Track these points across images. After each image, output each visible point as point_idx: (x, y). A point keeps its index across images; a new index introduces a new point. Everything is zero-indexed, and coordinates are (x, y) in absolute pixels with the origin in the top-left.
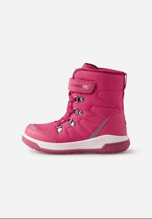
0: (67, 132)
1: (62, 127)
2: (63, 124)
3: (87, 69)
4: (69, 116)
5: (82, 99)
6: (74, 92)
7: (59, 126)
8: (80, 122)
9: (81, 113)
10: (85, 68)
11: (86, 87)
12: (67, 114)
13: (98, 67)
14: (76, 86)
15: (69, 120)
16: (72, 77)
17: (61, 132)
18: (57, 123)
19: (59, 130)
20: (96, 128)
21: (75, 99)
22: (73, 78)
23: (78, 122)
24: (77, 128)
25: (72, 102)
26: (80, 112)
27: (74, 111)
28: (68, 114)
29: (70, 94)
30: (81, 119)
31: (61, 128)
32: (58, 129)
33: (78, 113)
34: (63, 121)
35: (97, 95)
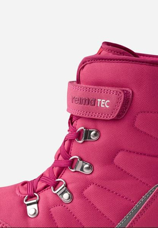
0: (50, 216)
1: (37, 203)
2: (42, 194)
3: (111, 55)
4: (58, 176)
5: (95, 135)
6: (78, 118)
7: (31, 197)
8: (85, 192)
9: (88, 168)
10: (104, 53)
11: (103, 103)
12: (53, 167)
13: (136, 51)
14: (81, 101)
15: (56, 185)
16: (75, 79)
17: (37, 215)
18: (27, 189)
19: (31, 210)
20: (128, 209)
21: (79, 136)
22: (78, 81)
23: (79, 193)
24: (77, 208)
25: (71, 141)
26: (87, 166)
27: (72, 164)
28: (56, 170)
29: (71, 121)
30: (87, 184)
31: (35, 206)
32: (28, 208)
33: (82, 169)
34: (41, 185)
35: (133, 125)
